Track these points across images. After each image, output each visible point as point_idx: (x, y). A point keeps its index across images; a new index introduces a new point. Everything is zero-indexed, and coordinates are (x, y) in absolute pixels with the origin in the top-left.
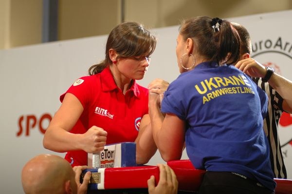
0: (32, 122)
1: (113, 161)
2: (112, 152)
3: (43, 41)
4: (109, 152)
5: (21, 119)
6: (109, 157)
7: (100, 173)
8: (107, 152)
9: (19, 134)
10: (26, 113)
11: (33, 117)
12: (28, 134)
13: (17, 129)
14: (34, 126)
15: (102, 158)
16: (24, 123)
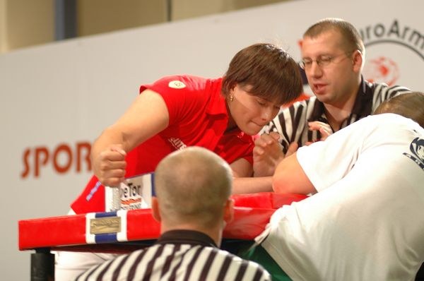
0: (42, 156)
1: (140, 200)
2: (139, 187)
3: (57, 38)
4: (135, 187)
5: (27, 153)
6: (134, 195)
7: (120, 218)
8: (132, 187)
9: (25, 174)
10: (34, 143)
11: (44, 150)
12: (37, 173)
13: (21, 168)
14: (45, 162)
15: (126, 196)
16: (31, 160)
